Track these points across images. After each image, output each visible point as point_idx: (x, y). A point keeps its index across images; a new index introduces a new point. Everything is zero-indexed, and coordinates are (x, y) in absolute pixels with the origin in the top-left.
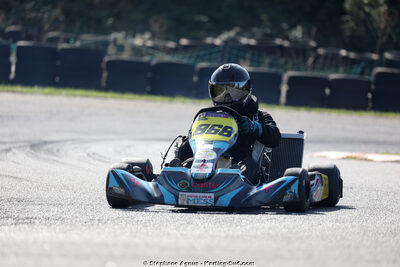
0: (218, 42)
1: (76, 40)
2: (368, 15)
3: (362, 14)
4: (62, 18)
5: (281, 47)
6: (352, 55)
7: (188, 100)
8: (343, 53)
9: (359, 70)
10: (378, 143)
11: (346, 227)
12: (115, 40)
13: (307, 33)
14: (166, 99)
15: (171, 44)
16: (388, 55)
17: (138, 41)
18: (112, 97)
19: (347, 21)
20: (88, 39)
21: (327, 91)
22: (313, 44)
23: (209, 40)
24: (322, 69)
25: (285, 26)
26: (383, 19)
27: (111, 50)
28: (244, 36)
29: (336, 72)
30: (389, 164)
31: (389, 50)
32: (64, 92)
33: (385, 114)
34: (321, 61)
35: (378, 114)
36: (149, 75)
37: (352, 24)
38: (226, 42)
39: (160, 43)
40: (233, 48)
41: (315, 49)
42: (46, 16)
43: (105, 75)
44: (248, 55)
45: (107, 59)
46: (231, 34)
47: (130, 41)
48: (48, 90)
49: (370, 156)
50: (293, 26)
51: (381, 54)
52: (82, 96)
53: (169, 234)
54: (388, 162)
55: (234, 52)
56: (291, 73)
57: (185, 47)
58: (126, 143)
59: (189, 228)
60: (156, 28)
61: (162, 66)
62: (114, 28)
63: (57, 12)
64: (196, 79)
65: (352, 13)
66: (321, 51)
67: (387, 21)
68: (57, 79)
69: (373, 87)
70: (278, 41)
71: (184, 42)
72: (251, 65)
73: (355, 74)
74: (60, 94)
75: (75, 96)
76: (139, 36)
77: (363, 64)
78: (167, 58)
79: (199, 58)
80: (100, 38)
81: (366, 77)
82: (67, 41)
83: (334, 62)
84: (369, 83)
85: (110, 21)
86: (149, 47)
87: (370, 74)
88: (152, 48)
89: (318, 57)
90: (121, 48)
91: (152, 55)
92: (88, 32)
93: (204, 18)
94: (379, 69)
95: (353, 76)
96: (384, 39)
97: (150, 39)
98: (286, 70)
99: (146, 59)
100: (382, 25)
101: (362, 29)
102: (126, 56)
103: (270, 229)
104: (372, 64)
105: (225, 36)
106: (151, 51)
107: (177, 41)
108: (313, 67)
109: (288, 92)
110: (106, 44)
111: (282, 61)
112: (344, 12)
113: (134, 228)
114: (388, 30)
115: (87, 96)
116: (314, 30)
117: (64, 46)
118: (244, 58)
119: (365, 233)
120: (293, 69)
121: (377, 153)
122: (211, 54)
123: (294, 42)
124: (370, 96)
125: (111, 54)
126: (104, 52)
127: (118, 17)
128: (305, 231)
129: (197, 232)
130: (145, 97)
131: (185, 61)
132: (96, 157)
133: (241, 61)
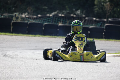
0: (51, 15)
1: (1, 16)
2: (103, 5)
3: (101, 6)
5: (73, 17)
6: (97, 20)
7: (40, 36)
8: (94, 19)
9: (100, 25)
12: (15, 15)
13: (82, 12)
15: (35, 17)
16: (110, 19)
17: (23, 16)
18: (14, 35)
19: (96, 8)
20: (6, 15)
21: (89, 32)
22: (84, 16)
23: (48, 15)
24: (87, 24)
25: (74, 10)
26: (108, 7)
28: (60, 14)
29: (92, 26)
31: (110, 18)
33: (109, 40)
34: (87, 21)
35: (107, 40)
39: (31, 16)
40: (56, 17)
41: (85, 18)
43: (12, 27)
44: (62, 20)
45: (12, 22)
46: (56, 13)
47: (21, 15)
50: (77, 10)
51: (108, 19)
52: (4, 35)
54: (110, 56)
55: (57, 19)
60: (30, 11)
61: (31, 24)
62: (15, 11)
64: (43, 28)
65: (97, 5)
66: (87, 18)
67: (110, 8)
69: (105, 30)
70: (72, 15)
71: (39, 16)
72: (63, 24)
73: (98, 26)
75: (2, 35)
76: (23, 14)
77: (101, 23)
78: (34, 21)
80: (10, 15)
81: (102, 27)
83: (91, 22)
84: (103, 29)
85: (14, 9)
88: (28, 18)
90: (17, 18)
92: (6, 13)
93: (46, 8)
94: (107, 24)
96: (109, 14)
97: (27, 15)
99: (26, 22)
100: (108, 9)
101: (101, 11)
102: (19, 21)
104: (105, 22)
105: (53, 14)
106: (28, 19)
107: (37, 16)
110: (12, 17)
114: (110, 11)
115: (6, 35)
116: (84, 11)
118: (60, 21)
122: (49, 20)
123: (77, 15)
124: (104, 33)
125: (14, 20)
126: (12, 20)
127: (16, 7)
130: (26, 35)
131: (40, 22)
132: (9, 56)
133: (59, 22)
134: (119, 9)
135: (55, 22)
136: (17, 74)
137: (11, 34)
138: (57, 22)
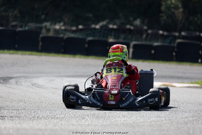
0: (98, 27)
1: (25, 26)
2: (173, 13)
3: (170, 13)
4: (19, 15)
5: (129, 30)
6: (165, 33)
7: (82, 57)
8: (161, 32)
9: (169, 41)
10: (179, 78)
11: (162, 120)
12: (46, 26)
13: (143, 22)
14: (72, 56)
15: (74, 28)
16: (183, 34)
17: (57, 27)
18: (44, 55)
19: (163, 16)
20: (32, 26)
21: (153, 52)
22: (145, 28)
23: (93, 26)
24: (150, 40)
25: (131, 19)
27: (44, 31)
28: (111, 24)
29: (157, 42)
30: (184, 88)
31: (184, 31)
32: (20, 52)
33: (182, 63)
34: (149, 36)
35: (178, 63)
36: (63, 44)
37: (165, 18)
38: (102, 27)
39: (69, 28)
40: (105, 30)
41: (146, 30)
42: (11, 14)
43: (40, 44)
44: (113, 34)
45: (41, 36)
46: (104, 23)
47: (53, 27)
48: (11, 52)
49: (174, 84)
50: (135, 19)
51: (180, 33)
52: (29, 55)
53: (73, 124)
55: (106, 32)
56: (134, 43)
57: (81, 30)
58: (51, 78)
59: (83, 121)
60: (66, 20)
61: (69, 39)
62: (45, 20)
63: (16, 12)
64: (86, 46)
65: (165, 12)
66: (150, 31)
68: (16, 46)
69: (176, 50)
70: (128, 27)
71: (80, 27)
72: (114, 39)
74: (18, 54)
75: (26, 54)
76: (57, 24)
77: (171, 38)
78: (72, 35)
79: (88, 35)
80: (38, 25)
81: (172, 45)
82: (21, 27)
83: (156, 37)
84: (174, 47)
85: (43, 17)
86: (63, 30)
87: (174, 43)
88: (65, 30)
89: (148, 34)
90: (48, 30)
91: (64, 34)
92: (32, 22)
93: (91, 15)
94: (179, 41)
95: (166, 44)
96: (181, 25)
97: (63, 26)
98: (132, 41)
99: (61, 36)
100: (180, 18)
101: (170, 20)
102: (51, 34)
103: (124, 121)
104: (175, 38)
105: (101, 24)
106: (63, 32)
107: (77, 26)
108: (146, 39)
109: (133, 52)
110: (41, 28)
111: (130, 36)
112: (161, 12)
113: (55, 122)
114: (183, 21)
115: (31, 55)
116: (146, 21)
117: (20, 29)
118: (111, 35)
119: (172, 123)
120: (135, 41)
121: (178, 82)
122: (94, 33)
123: (135, 26)
124: (174, 54)
125: (44, 33)
126: (40, 32)
127: (47, 14)
128: (141, 122)
129: (87, 123)
130: (61, 55)
131: (81, 37)
132: (36, 85)
133: (109, 37)
134: (196, 19)
135: (103, 36)
136: (48, 112)
137: (40, 54)
138: (107, 37)
